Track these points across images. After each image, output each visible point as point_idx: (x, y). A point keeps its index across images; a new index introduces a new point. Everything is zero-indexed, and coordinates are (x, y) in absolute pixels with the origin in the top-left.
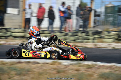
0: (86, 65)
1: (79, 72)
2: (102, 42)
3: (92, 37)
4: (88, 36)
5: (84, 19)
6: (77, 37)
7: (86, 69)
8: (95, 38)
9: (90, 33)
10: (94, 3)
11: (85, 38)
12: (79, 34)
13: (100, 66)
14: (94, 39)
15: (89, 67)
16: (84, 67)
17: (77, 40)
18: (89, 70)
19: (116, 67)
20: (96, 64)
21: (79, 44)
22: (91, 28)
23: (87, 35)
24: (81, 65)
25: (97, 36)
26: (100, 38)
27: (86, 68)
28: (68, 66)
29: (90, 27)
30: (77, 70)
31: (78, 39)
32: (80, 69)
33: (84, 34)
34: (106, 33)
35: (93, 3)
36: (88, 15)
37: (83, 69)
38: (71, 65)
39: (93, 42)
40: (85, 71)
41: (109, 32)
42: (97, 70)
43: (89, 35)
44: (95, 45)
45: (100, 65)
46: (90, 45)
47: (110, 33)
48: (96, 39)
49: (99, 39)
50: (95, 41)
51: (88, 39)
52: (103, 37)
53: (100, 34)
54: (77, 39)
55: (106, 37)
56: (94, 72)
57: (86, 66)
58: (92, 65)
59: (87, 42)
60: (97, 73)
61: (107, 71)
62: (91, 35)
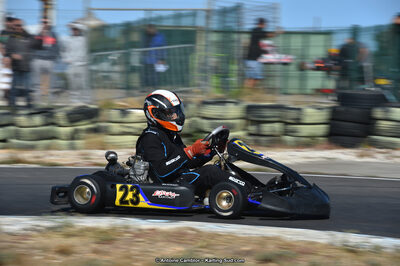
0: (89, 230)
2: (102, 146)
3: (66, 130)
4: (53, 124)
6: (12, 128)
7: (94, 246)
8: (76, 131)
9: (60, 115)
12: (22, 120)
13: (142, 233)
14: (73, 137)
15: (106, 238)
16: (86, 240)
17: (15, 141)
18: (106, 247)
19: (199, 234)
25: (84, 126)
26: (96, 131)
27: (93, 240)
28: (25, 237)
30: (64, 252)
31: (18, 136)
33: (38, 120)
34: (115, 114)
35: (50, 11)
37: (85, 245)
38: (34, 233)
39: (72, 148)
41: (125, 112)
43: (55, 121)
45: (140, 230)
47: (129, 113)
48: (83, 135)
49: (92, 135)
50: (78, 143)
51: (51, 135)
52: (106, 127)
53: (94, 120)
54: (12, 138)
55: (116, 128)
57: (91, 234)
58: (113, 229)
59: (48, 148)
61: (173, 250)
62: (62, 122)
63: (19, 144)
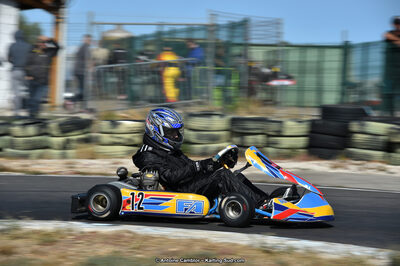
0: (35, 232)
1: (12, 258)
2: (93, 156)
3: (58, 140)
4: (46, 134)
5: (31, 78)
6: (7, 137)
7: (36, 247)
8: (68, 141)
9: (53, 126)
10: (64, 27)
11: (34, 141)
12: (16, 130)
13: (83, 236)
14: (65, 146)
15: (48, 240)
16: (29, 242)
17: (9, 150)
18: (46, 248)
19: (135, 236)
20: (70, 230)
21: (15, 164)
22: (58, 109)
23: (44, 131)
24: (18, 232)
25: (75, 136)
26: (87, 141)
27: (36, 242)
29: (54, 107)
30: (5, 252)
31: (12, 145)
32: (15, 247)
33: (31, 130)
34: (105, 125)
35: (61, 25)
36: (44, 67)
37: (27, 246)
39: (64, 157)
40: (34, 252)
41: (114, 123)
42: (72, 250)
43: (48, 131)
44: (70, 165)
45: (82, 233)
46: (51, 165)
47: (119, 124)
48: (74, 145)
49: (83, 145)
50: (69, 152)
51: (44, 144)
52: (97, 138)
53: (86, 130)
54: (7, 147)
55: (106, 138)
56: (63, 257)
57: (35, 236)
58: (58, 232)
59: (41, 157)
60: (71, 260)
61: (104, 251)
62: (55, 132)
63: (13, 153)
